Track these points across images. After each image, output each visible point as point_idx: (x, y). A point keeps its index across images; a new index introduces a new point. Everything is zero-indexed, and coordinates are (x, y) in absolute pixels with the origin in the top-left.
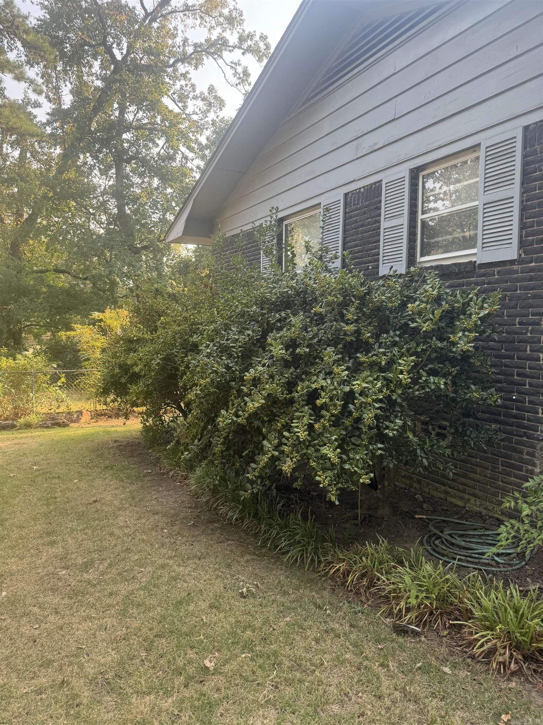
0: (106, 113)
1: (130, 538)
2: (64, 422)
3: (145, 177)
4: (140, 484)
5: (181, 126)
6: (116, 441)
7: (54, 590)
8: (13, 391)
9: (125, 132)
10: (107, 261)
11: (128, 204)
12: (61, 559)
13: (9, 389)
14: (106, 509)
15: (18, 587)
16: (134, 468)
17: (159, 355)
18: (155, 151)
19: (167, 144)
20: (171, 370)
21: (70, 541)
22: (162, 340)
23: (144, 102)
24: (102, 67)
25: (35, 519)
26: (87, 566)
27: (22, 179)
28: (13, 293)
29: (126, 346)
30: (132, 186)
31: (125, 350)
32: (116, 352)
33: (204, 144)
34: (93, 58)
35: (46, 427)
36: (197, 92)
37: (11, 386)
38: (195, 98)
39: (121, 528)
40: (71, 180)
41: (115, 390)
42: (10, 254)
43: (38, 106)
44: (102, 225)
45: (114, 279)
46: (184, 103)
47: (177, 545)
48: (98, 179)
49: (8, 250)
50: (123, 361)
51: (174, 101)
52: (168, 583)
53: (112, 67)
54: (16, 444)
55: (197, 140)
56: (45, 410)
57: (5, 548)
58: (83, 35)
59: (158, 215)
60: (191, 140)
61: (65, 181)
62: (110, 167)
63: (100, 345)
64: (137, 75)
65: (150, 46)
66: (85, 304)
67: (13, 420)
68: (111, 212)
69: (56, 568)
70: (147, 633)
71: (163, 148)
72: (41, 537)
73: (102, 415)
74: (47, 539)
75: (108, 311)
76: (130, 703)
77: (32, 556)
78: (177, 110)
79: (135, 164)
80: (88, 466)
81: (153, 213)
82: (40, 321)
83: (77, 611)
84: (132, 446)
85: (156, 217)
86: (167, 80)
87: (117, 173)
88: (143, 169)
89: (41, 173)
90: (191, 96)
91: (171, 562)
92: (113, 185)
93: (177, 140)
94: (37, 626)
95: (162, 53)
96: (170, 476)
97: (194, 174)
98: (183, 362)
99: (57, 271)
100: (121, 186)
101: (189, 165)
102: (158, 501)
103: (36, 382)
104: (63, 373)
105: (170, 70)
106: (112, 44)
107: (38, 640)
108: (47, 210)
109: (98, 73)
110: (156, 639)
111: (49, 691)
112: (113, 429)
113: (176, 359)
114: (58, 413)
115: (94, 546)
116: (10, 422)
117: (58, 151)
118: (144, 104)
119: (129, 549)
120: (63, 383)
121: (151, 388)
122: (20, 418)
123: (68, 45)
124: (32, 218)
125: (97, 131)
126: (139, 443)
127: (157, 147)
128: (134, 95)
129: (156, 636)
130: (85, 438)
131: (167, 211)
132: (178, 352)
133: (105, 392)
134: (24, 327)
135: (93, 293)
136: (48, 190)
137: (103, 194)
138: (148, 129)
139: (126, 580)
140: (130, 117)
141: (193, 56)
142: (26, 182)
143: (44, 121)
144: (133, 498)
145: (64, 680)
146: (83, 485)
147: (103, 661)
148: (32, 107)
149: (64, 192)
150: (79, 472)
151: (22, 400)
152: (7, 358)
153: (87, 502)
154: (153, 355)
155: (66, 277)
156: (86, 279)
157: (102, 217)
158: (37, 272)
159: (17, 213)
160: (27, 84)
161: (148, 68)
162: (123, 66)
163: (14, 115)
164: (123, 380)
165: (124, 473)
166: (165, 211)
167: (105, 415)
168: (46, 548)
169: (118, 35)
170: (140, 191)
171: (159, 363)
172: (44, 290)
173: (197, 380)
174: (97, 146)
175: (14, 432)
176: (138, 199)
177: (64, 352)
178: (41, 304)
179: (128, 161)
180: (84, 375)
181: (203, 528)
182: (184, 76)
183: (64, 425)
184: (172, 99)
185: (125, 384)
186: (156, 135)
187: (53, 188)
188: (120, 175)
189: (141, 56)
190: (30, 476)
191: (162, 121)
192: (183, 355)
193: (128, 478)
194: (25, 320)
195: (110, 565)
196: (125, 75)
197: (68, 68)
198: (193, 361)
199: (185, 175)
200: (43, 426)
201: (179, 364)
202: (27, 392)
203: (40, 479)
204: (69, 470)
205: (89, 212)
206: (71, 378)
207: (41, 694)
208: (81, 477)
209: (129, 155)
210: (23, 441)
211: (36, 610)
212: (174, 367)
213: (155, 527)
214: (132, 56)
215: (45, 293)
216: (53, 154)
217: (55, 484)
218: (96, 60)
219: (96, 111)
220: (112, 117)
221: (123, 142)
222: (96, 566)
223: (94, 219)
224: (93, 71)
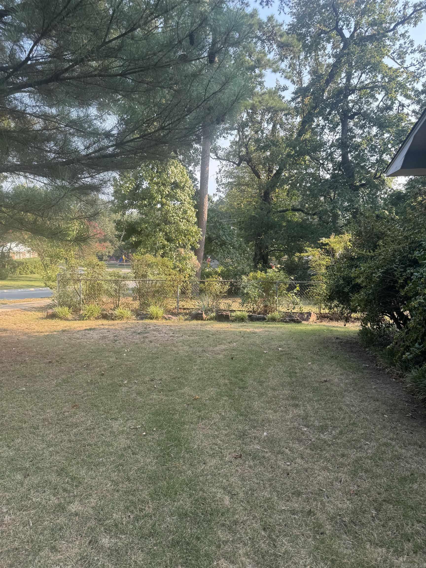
0: (335, 83)
1: (355, 415)
2: (298, 320)
3: (365, 128)
4: (360, 374)
5: (399, 79)
6: (337, 338)
7: (300, 441)
8: (264, 294)
9: (350, 94)
10: (331, 199)
11: (350, 152)
12: (303, 419)
13: (261, 293)
14: (335, 388)
15: (274, 432)
16: (354, 361)
17: (380, 269)
18: (375, 105)
19: (385, 98)
20: (389, 282)
21: (309, 407)
22: (383, 257)
23: (367, 66)
24: (334, 48)
25: (283, 386)
26: (322, 429)
27: (274, 145)
28: (264, 227)
29: (349, 263)
30: (354, 137)
31: (347, 266)
32: (341, 268)
33: (420, 90)
34: (327, 42)
35: (285, 322)
36: (415, 47)
37: (263, 291)
38: (413, 52)
39: (347, 405)
40: (307, 140)
41: (338, 298)
42: (263, 200)
43: (285, 89)
44: (329, 172)
45: (337, 213)
46: (403, 58)
47: (397, 430)
48: (327, 136)
49: (262, 197)
50: (347, 274)
51: (393, 59)
52: (391, 460)
53: (342, 45)
54: (266, 331)
55: (413, 88)
56: (285, 310)
57: (264, 401)
58: (321, 26)
59: (376, 157)
60: (408, 89)
61: (303, 141)
62: (338, 125)
63: (325, 263)
64: (362, 45)
65: (374, 19)
66: (312, 233)
67: (263, 314)
68: (336, 161)
69: (299, 425)
70: (376, 496)
71: (382, 101)
72: (287, 399)
73: (325, 317)
74: (292, 402)
75: (332, 237)
76: (365, 548)
77: (283, 412)
78: (396, 66)
79: (357, 118)
80: (317, 354)
81: (372, 156)
82: (281, 247)
83: (317, 461)
84: (351, 343)
85: (373, 159)
86: (388, 42)
87: (343, 129)
88: (364, 122)
89: (287, 138)
90: (409, 51)
91: (394, 443)
92: (339, 139)
93: (395, 91)
94: (289, 464)
95: (384, 21)
96: (386, 373)
97: (410, 118)
98: (401, 276)
99: (294, 209)
100: (346, 138)
101: (406, 111)
102: (377, 391)
103: (279, 289)
104: (298, 283)
105: (390, 34)
106: (343, 26)
107: (290, 474)
108: (289, 165)
109: (330, 53)
110: (384, 503)
111: (300, 515)
112: (334, 329)
113: (396, 273)
114: (294, 313)
115: (327, 415)
116: (262, 316)
117: (299, 119)
118: (368, 68)
119: (356, 423)
120: (298, 291)
121: (371, 297)
122: (268, 314)
123: (309, 38)
124: (279, 173)
125: (328, 98)
126: (357, 343)
127: (376, 101)
128: (360, 62)
129: (385, 501)
130: (314, 333)
131: (383, 153)
132: (397, 267)
133: (330, 299)
134: (270, 252)
135: (320, 224)
136: (291, 150)
137: (331, 146)
138: (370, 88)
139: (354, 448)
140: (354, 81)
141: (412, 16)
142: (276, 146)
143: (290, 99)
144: (356, 384)
145: (311, 510)
146: (315, 367)
147: (340, 506)
148: (281, 91)
149: (302, 150)
150: (311, 357)
151: (270, 301)
152: (261, 272)
153: (319, 381)
154: (374, 269)
155: (300, 214)
156: (314, 214)
157: (329, 165)
158: (280, 212)
159: (268, 171)
160: (281, 74)
161: (371, 38)
162: (351, 41)
163: (271, 98)
164: (346, 290)
165: (347, 364)
166: (382, 152)
167: (327, 317)
168: (291, 408)
169: (348, 18)
170: (361, 140)
171: (379, 276)
172: (284, 224)
173: (421, 290)
174: (328, 110)
175: (264, 323)
176: (359, 146)
177: (296, 269)
178: (282, 234)
179: (352, 118)
180: (313, 286)
181: (421, 421)
182: (403, 35)
183: (298, 322)
184: (391, 58)
185: (348, 293)
186: (377, 91)
187: (294, 148)
188: (345, 130)
189: (366, 29)
190: (277, 355)
191: (383, 78)
192: (402, 270)
193: (350, 368)
194: (271, 247)
195: (341, 433)
196: (353, 48)
197: (308, 55)
198: (416, 274)
199: (401, 120)
200: (283, 321)
201: (398, 278)
202: (273, 296)
203: (284, 357)
204: (304, 354)
205: (320, 162)
206: (303, 288)
207: (294, 514)
208: (313, 361)
209: (353, 112)
210: (270, 330)
211: (287, 451)
212: (392, 280)
213: (376, 411)
214: (359, 31)
215: (285, 226)
216: (295, 123)
217: (294, 363)
218: (329, 43)
219: (328, 82)
220: (340, 85)
221: (348, 102)
222: (330, 430)
223: (323, 167)
224: (327, 52)
